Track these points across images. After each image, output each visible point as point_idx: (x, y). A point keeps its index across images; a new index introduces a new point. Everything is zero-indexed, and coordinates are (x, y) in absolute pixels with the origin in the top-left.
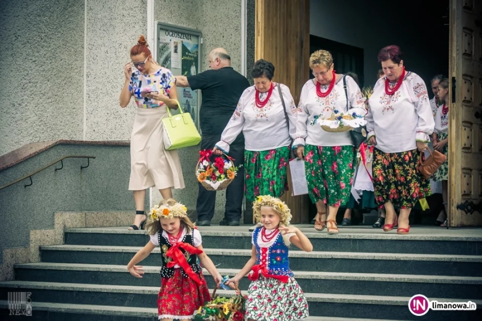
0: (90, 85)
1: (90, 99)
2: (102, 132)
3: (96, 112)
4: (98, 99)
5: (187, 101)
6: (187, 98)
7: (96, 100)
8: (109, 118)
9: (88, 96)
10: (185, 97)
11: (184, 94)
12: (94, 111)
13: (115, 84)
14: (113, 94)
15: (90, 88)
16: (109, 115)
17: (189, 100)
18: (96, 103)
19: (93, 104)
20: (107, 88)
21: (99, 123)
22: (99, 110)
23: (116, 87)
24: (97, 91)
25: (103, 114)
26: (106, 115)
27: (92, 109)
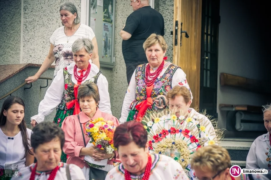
0: (27, 17)
1: (28, 29)
2: (39, 57)
3: (33, 40)
4: (35, 29)
5: (106, 33)
6: (106, 32)
7: (33, 30)
8: (45, 46)
9: (25, 26)
10: (105, 30)
11: (104, 28)
12: (31, 39)
13: (51, 18)
14: (49, 26)
15: (27, 20)
16: (45, 43)
17: (107, 33)
18: (33, 33)
19: (30, 33)
20: (44, 20)
21: (36, 50)
22: (36, 39)
23: (52, 20)
24: (34, 22)
25: (39, 42)
26: (43, 43)
27: (29, 38)
